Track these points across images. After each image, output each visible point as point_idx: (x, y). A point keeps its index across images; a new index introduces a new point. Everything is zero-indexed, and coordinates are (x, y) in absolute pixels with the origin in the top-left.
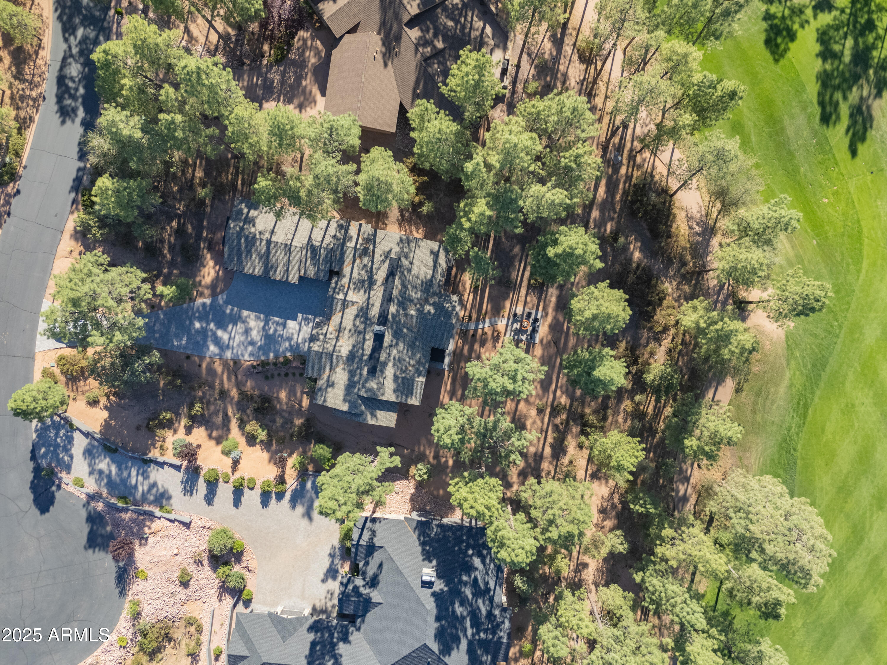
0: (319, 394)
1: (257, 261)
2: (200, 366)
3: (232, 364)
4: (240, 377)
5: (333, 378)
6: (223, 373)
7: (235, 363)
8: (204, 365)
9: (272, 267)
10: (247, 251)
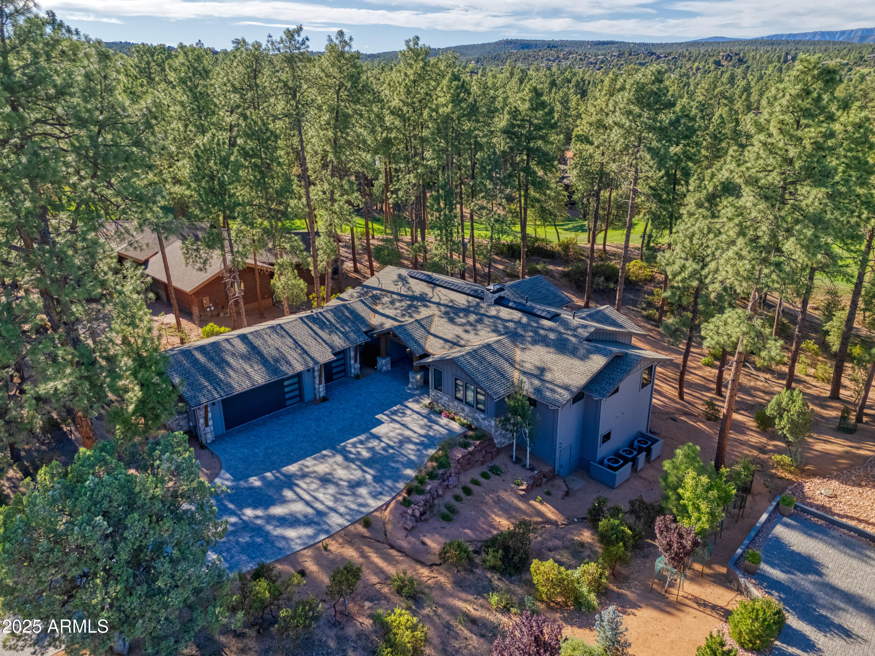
0: (548, 394)
1: (247, 367)
2: (303, 573)
3: (360, 529)
4: (404, 544)
5: (528, 367)
6: (363, 555)
7: (367, 523)
8: (311, 567)
9: (277, 361)
10: (217, 364)
